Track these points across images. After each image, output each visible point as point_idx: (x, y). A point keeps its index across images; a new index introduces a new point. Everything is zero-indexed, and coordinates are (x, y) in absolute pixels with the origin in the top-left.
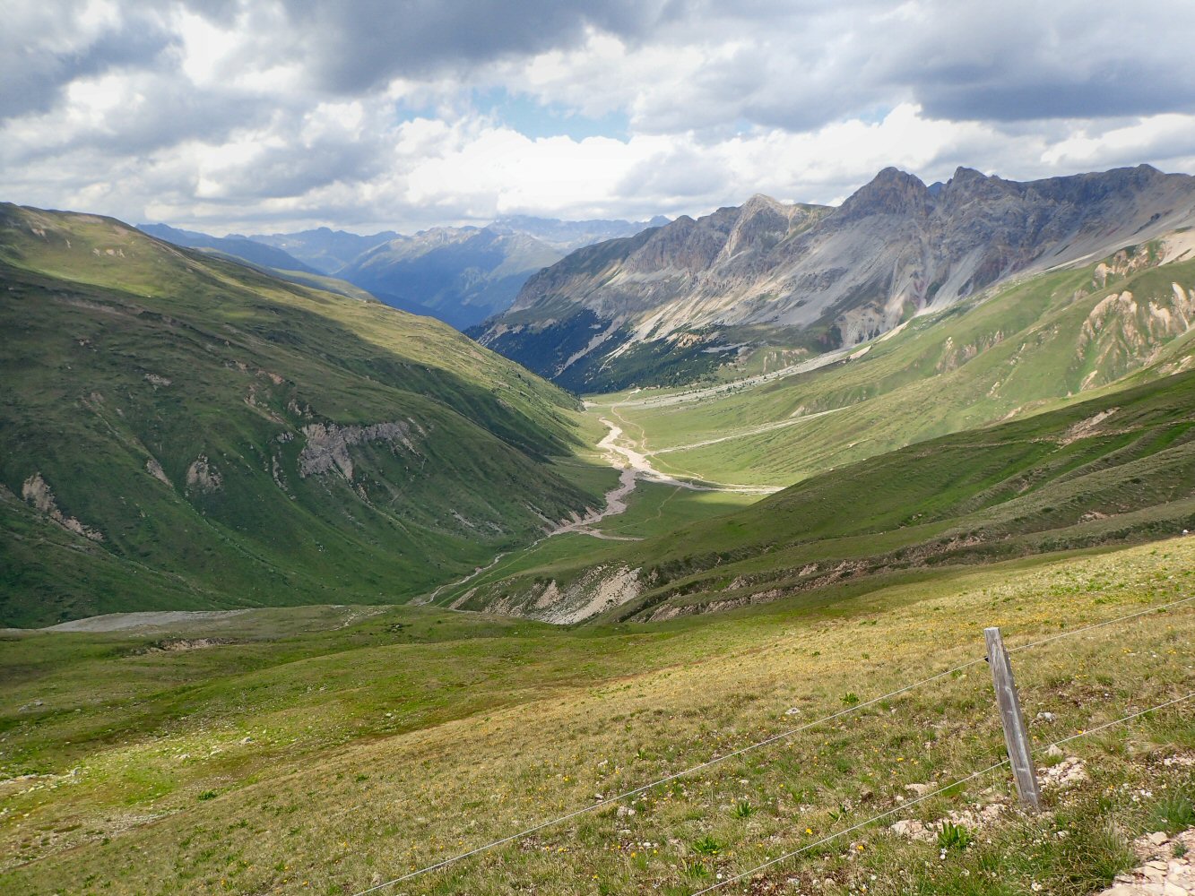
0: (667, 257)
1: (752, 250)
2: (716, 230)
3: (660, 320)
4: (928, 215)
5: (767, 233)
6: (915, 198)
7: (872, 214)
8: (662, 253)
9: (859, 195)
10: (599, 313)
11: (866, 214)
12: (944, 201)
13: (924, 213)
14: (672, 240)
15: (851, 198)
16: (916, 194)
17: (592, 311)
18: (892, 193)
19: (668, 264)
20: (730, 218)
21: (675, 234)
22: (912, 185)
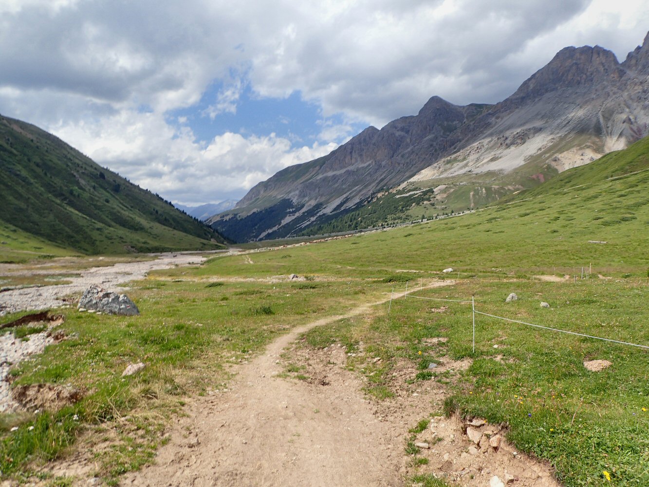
0: (355, 155)
1: (434, 135)
2: (398, 131)
3: (346, 197)
4: (621, 77)
5: (445, 123)
6: (603, 64)
7: (553, 90)
8: (351, 153)
9: (537, 76)
10: (295, 201)
11: (547, 91)
12: (636, 64)
13: (616, 75)
14: (360, 143)
15: (529, 80)
16: (604, 61)
17: (289, 199)
18: (574, 67)
19: (356, 161)
20: (409, 123)
21: (362, 139)
22: (599, 54)
